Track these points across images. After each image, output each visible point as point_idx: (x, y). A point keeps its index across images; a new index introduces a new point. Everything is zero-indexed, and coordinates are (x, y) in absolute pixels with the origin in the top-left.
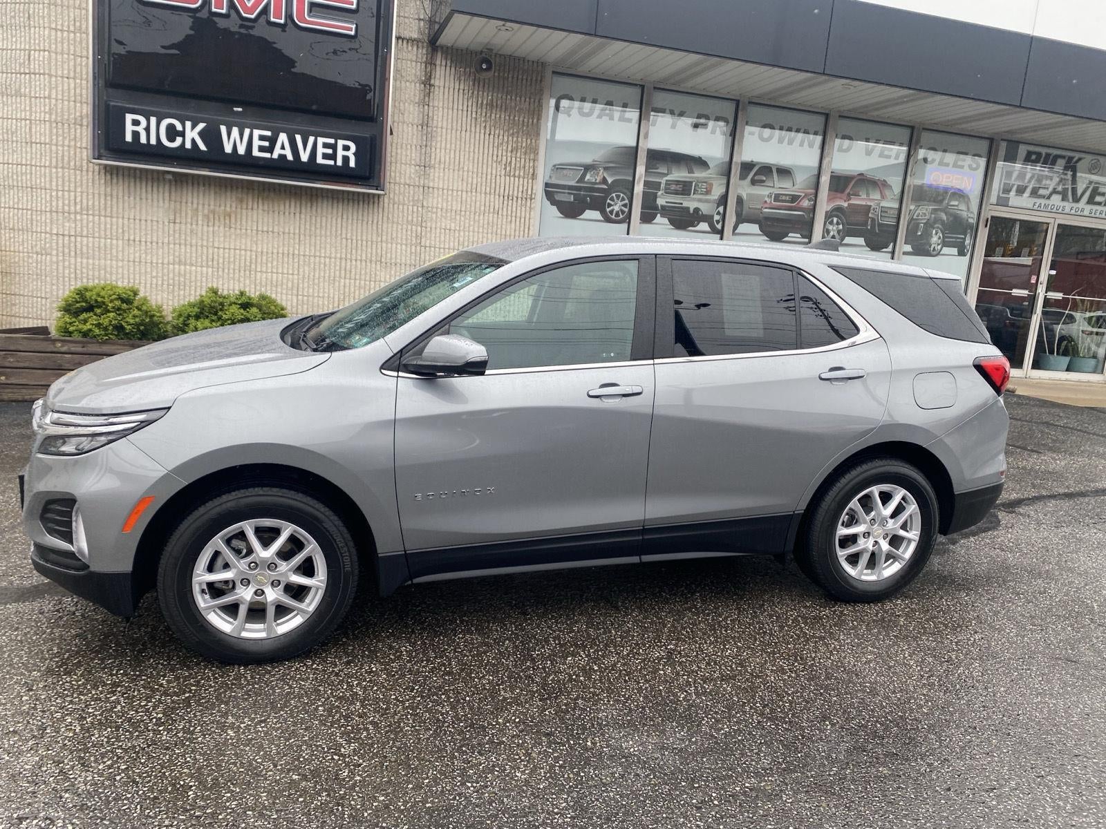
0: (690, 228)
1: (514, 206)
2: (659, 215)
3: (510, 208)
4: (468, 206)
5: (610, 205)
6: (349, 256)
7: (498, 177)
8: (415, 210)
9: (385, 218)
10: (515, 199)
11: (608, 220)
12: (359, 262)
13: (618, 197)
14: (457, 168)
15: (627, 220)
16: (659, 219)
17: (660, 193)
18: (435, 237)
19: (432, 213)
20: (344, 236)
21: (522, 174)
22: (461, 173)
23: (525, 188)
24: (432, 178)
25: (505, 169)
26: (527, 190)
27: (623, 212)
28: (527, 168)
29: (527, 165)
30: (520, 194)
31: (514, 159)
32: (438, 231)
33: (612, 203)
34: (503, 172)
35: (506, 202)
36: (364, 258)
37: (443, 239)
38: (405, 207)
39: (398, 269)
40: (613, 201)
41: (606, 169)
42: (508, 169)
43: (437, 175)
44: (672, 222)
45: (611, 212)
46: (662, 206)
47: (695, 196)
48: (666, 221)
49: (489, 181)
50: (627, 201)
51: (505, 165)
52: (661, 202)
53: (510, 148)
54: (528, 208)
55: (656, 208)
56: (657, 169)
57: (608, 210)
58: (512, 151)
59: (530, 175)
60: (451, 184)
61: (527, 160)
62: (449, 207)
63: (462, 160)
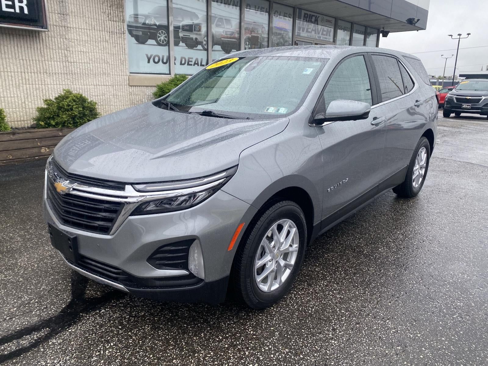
0: (195, 48)
1: (116, 37)
2: (181, 42)
3: (113, 39)
4: (92, 38)
5: (159, 37)
6: (26, 70)
7: (105, 21)
8: (62, 41)
9: (45, 46)
10: (115, 33)
11: (159, 44)
12: (33, 74)
13: (162, 32)
14: (82, 16)
15: (168, 44)
16: (181, 44)
17: (180, 30)
18: (76, 56)
19: (72, 42)
20: (21, 58)
21: (117, 20)
22: (84, 18)
23: (120, 28)
24: (68, 21)
25: (108, 16)
26: (121, 29)
27: (165, 40)
28: (119, 16)
29: (119, 14)
30: (118, 31)
31: (112, 11)
32: (77, 52)
33: (160, 36)
34: (107, 18)
35: (111, 35)
36: (36, 71)
37: (80, 57)
38: (56, 39)
39: (57, 77)
40: (160, 34)
41: (155, 18)
42: (110, 17)
43: (71, 19)
44: (187, 45)
45: (160, 40)
46: (182, 37)
47: (195, 32)
48: (184, 45)
49: (100, 24)
50: (166, 35)
51: (108, 14)
52: (181, 35)
53: (109, 5)
54: (123, 39)
55: (179, 38)
56: (177, 18)
57: (159, 39)
58: (110, 7)
59: (121, 20)
60: (80, 25)
61: (119, 12)
62: (81, 39)
63: (84, 11)
